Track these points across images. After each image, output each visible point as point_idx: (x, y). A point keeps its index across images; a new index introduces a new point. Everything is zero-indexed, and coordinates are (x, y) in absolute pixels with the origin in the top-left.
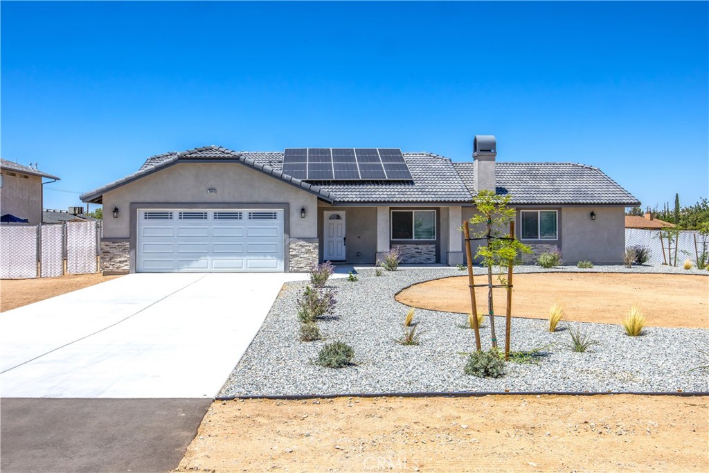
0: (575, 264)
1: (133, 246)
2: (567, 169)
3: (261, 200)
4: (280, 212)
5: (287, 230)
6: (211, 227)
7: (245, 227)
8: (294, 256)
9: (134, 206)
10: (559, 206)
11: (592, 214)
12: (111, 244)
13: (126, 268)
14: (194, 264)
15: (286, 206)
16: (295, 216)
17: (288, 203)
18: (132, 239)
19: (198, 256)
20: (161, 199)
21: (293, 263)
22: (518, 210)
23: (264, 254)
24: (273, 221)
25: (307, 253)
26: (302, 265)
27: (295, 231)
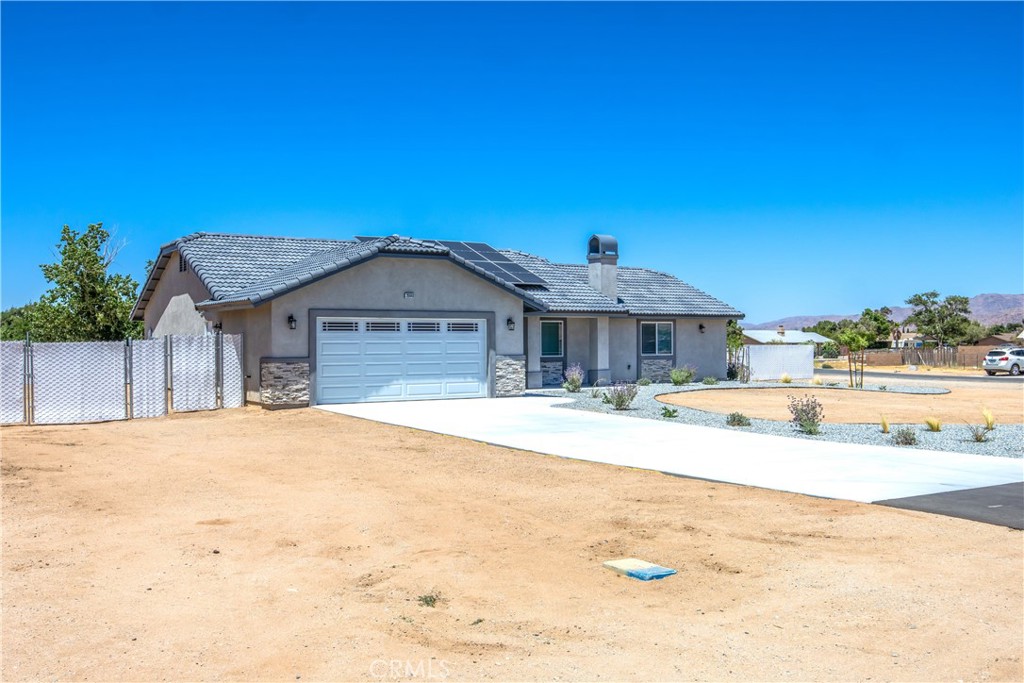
0: (701, 380)
1: (313, 369)
2: (643, 275)
3: (464, 307)
4: (482, 323)
5: (491, 344)
6: (404, 341)
7: (444, 342)
8: (501, 377)
9: (312, 313)
10: (673, 317)
11: (701, 327)
12: (284, 366)
13: (305, 398)
14: (385, 391)
15: (490, 317)
16: (501, 329)
17: (493, 312)
18: (310, 357)
19: (389, 379)
20: (347, 304)
21: (499, 386)
22: (638, 321)
23: (464, 375)
24: (473, 334)
25: (514, 373)
26: (509, 388)
27: (501, 346)
